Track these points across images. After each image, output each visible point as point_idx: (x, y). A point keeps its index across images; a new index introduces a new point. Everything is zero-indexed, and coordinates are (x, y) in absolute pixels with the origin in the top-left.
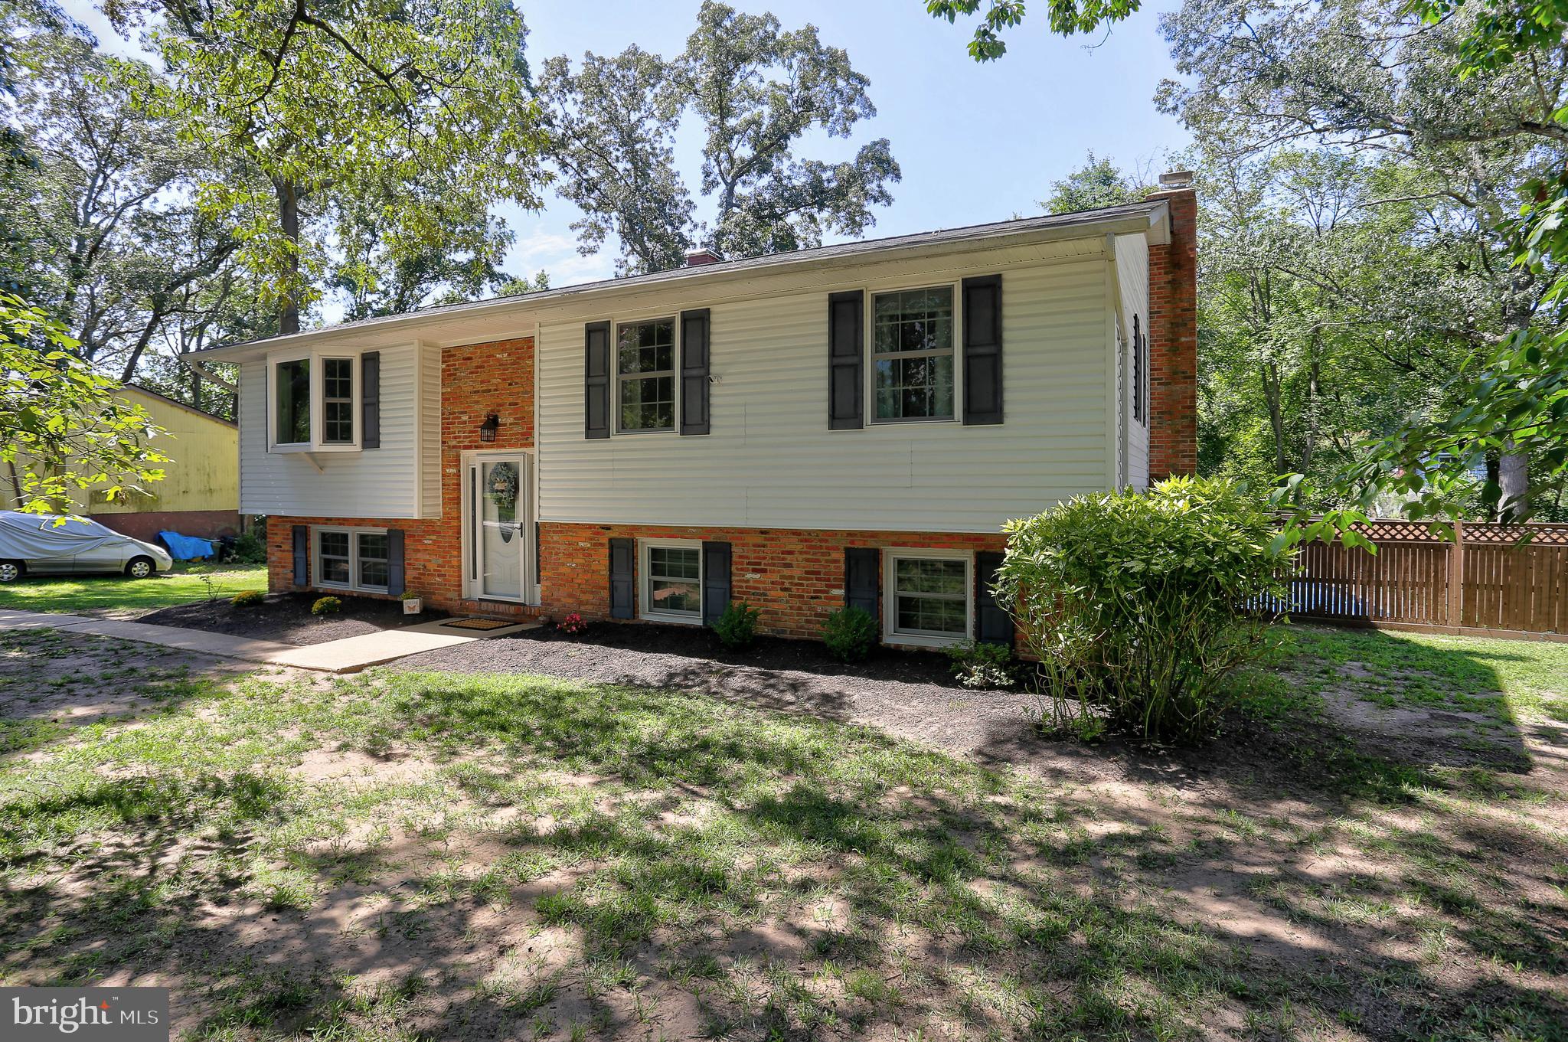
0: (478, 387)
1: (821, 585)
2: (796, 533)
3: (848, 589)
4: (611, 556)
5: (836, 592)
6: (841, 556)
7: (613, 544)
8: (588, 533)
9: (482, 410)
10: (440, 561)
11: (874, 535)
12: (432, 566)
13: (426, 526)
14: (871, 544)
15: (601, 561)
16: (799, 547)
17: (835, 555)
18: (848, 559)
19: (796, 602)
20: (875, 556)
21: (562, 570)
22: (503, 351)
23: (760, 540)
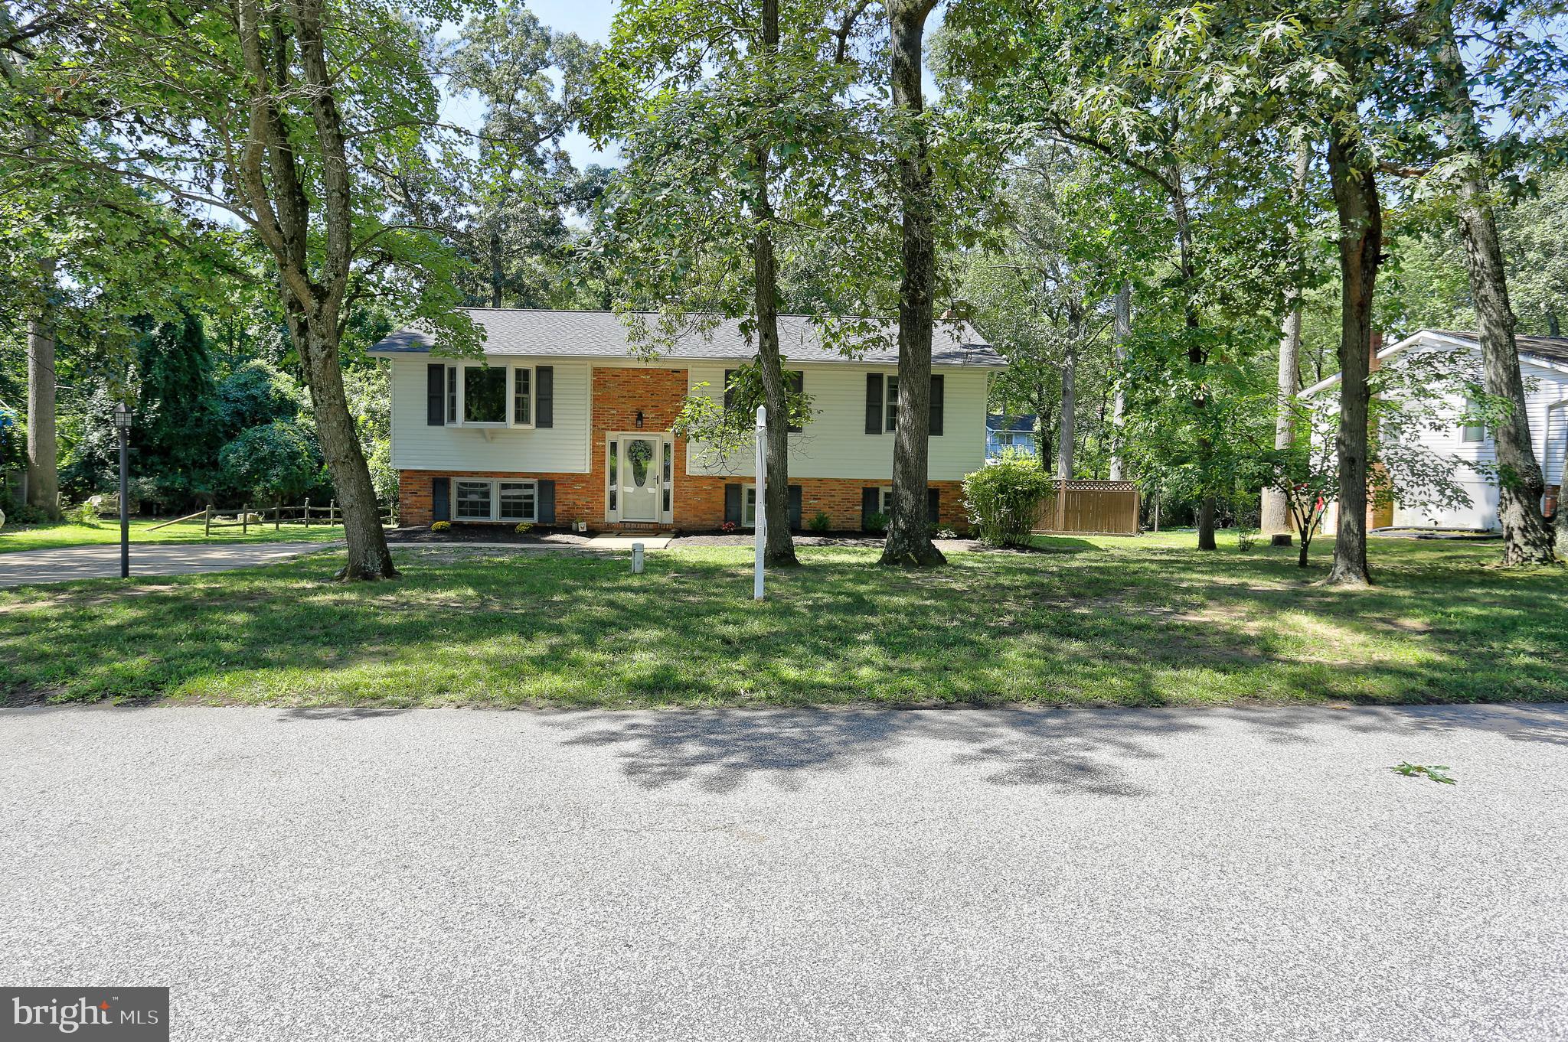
0: (625, 394)
1: (850, 505)
2: (837, 480)
3: (864, 506)
4: (726, 494)
5: (857, 508)
6: (861, 491)
7: (727, 486)
8: (710, 481)
9: (630, 407)
10: (589, 499)
11: (876, 481)
12: (580, 503)
13: (578, 478)
14: (875, 486)
15: (720, 497)
16: (840, 487)
17: (857, 491)
18: (864, 493)
19: (837, 513)
20: (877, 490)
21: (689, 502)
22: (647, 374)
23: (818, 484)
